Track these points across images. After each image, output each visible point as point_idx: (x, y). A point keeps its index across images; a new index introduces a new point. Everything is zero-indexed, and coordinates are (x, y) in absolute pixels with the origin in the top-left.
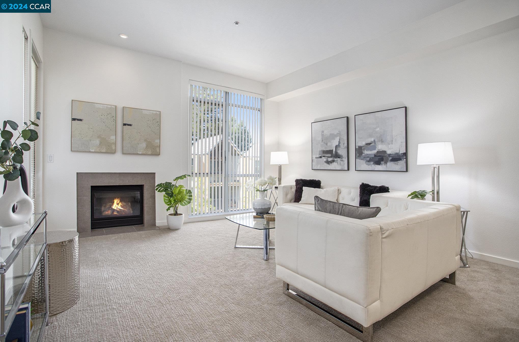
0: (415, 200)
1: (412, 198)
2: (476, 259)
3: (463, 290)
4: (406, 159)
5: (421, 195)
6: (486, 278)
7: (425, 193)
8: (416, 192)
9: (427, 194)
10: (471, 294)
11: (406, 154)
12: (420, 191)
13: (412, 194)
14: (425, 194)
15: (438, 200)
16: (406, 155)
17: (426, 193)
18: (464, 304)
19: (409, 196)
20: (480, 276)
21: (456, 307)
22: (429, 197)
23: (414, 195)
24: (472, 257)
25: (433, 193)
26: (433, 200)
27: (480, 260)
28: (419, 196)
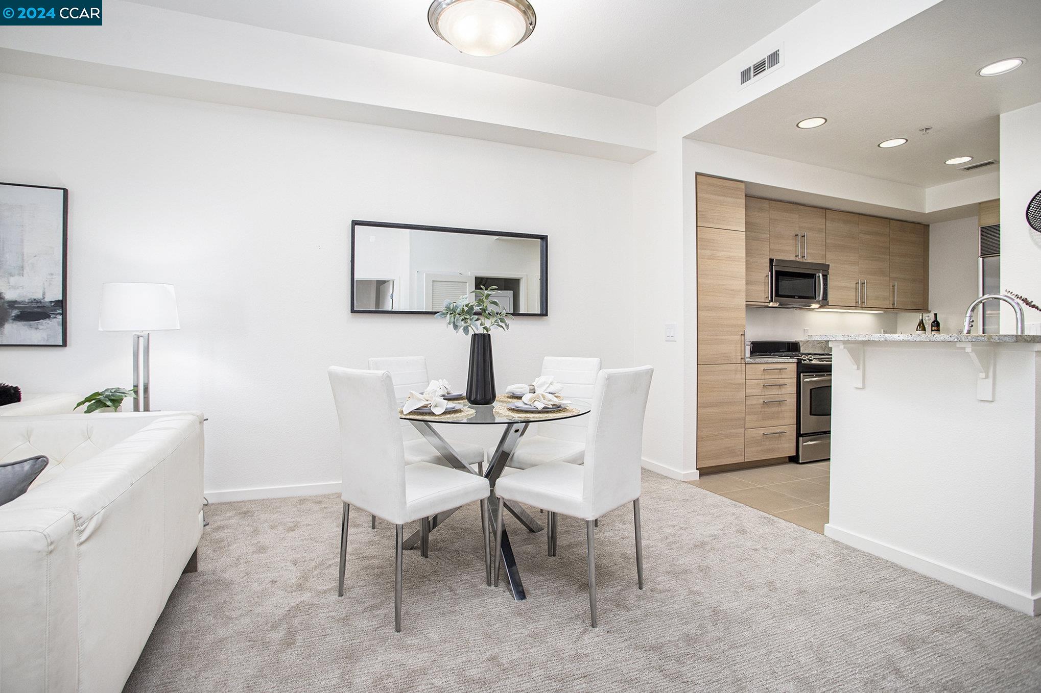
0: (97, 414)
1: (89, 411)
2: (212, 504)
3: (214, 574)
4: (64, 315)
5: (112, 400)
6: (237, 533)
7: (122, 394)
8: (98, 394)
9: (126, 396)
10: (226, 576)
11: (64, 304)
12: (106, 390)
13: (88, 400)
14: (121, 397)
15: (147, 409)
16: (64, 307)
17: (124, 393)
18: (225, 602)
19: (79, 405)
20: (228, 534)
21: (215, 617)
22: (128, 402)
23: (93, 401)
24: (206, 503)
25: (136, 392)
26: (136, 409)
27: (219, 503)
28: (109, 403)
